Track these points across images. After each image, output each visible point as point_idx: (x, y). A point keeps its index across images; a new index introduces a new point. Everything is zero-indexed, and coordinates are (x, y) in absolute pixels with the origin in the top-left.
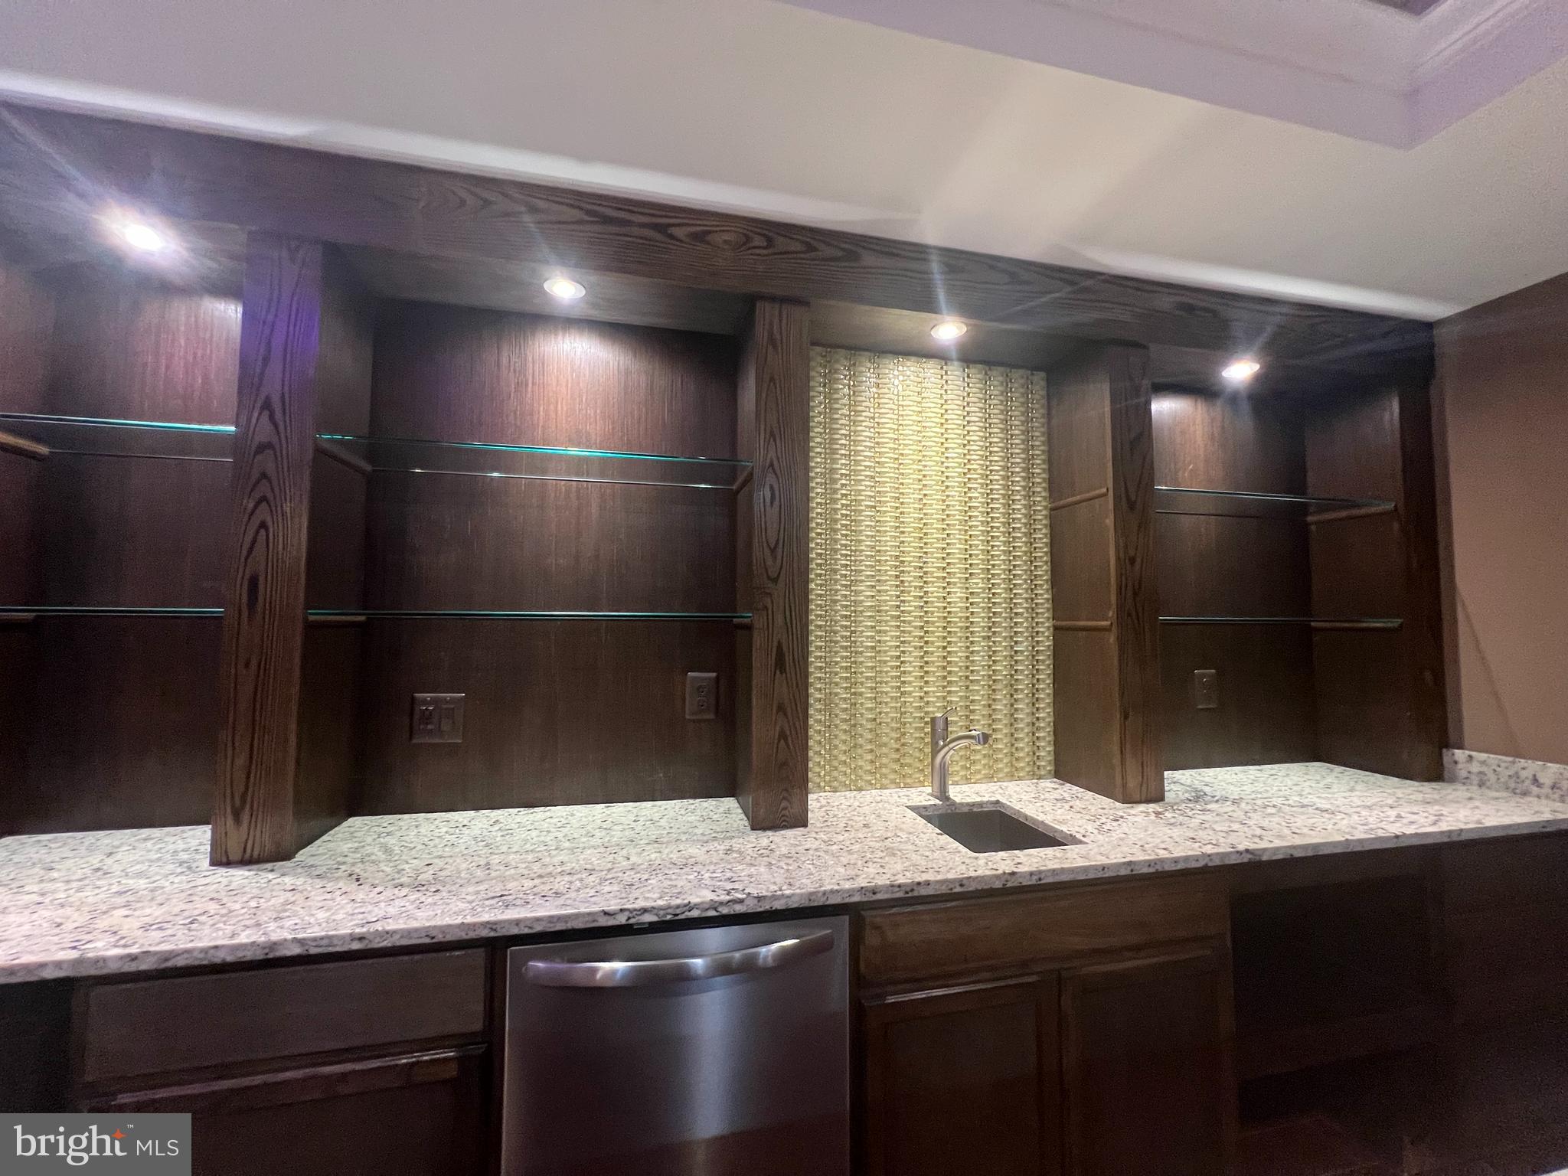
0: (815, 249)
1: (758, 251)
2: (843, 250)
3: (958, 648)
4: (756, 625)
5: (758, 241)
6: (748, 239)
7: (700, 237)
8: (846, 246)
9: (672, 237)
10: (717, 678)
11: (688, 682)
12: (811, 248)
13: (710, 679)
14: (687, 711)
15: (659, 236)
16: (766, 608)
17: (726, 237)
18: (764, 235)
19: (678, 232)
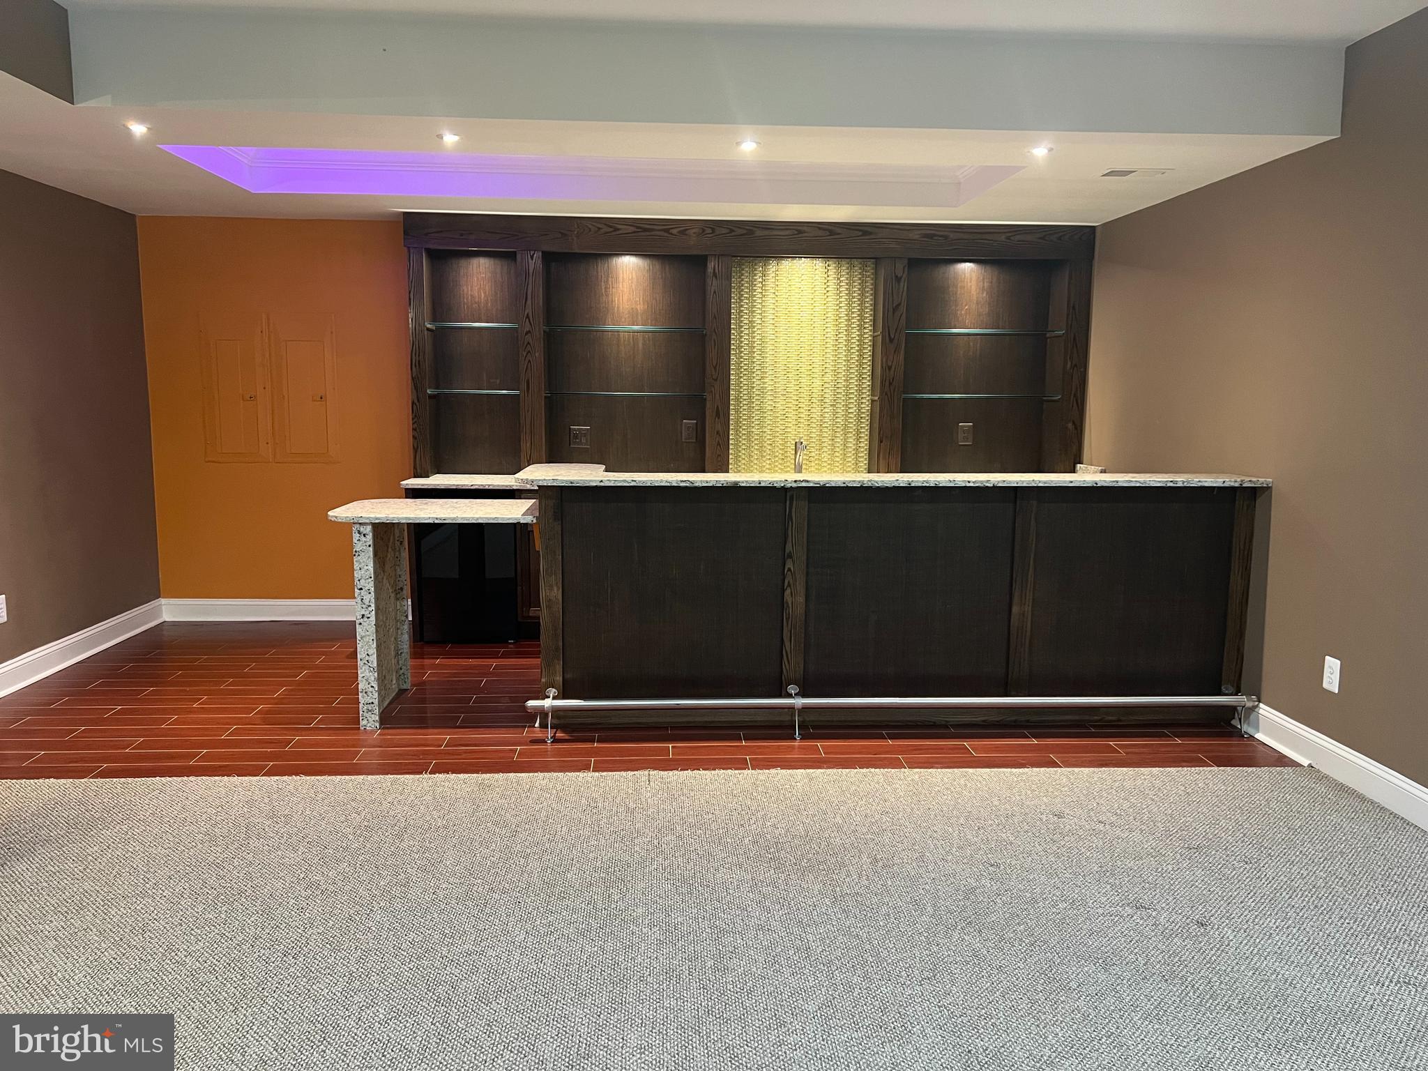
0: (733, 231)
1: (708, 235)
2: (747, 229)
3: (816, 411)
4: (708, 399)
5: (709, 231)
6: (704, 231)
7: (683, 232)
8: (748, 228)
9: (672, 234)
10: (697, 423)
11: (683, 425)
12: (732, 231)
13: (693, 423)
14: (683, 438)
15: (666, 234)
16: (712, 392)
17: (694, 231)
18: (711, 228)
19: (674, 231)
